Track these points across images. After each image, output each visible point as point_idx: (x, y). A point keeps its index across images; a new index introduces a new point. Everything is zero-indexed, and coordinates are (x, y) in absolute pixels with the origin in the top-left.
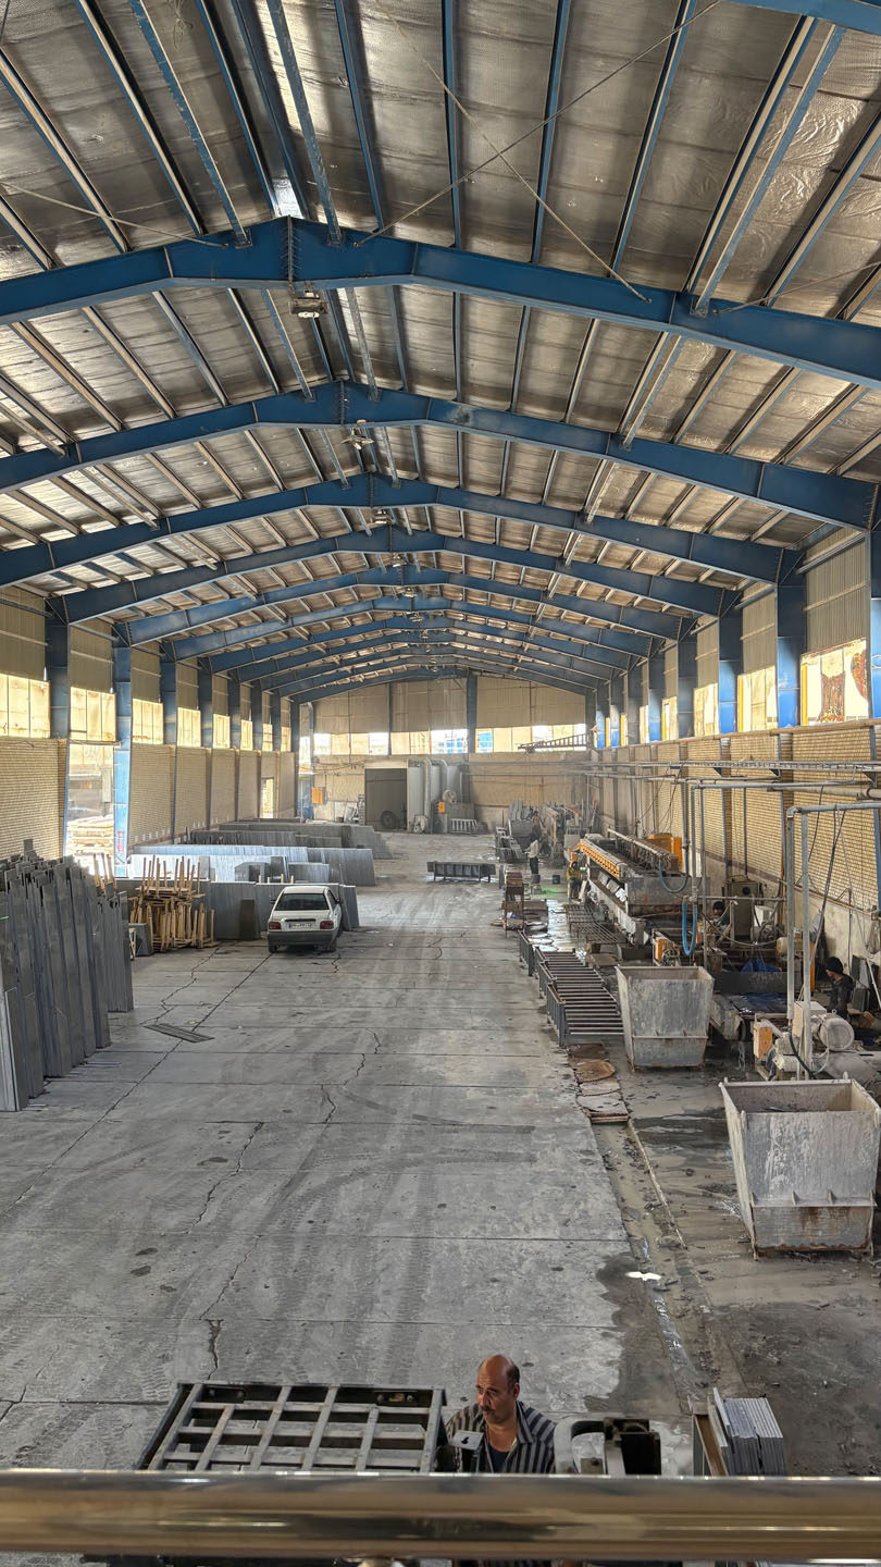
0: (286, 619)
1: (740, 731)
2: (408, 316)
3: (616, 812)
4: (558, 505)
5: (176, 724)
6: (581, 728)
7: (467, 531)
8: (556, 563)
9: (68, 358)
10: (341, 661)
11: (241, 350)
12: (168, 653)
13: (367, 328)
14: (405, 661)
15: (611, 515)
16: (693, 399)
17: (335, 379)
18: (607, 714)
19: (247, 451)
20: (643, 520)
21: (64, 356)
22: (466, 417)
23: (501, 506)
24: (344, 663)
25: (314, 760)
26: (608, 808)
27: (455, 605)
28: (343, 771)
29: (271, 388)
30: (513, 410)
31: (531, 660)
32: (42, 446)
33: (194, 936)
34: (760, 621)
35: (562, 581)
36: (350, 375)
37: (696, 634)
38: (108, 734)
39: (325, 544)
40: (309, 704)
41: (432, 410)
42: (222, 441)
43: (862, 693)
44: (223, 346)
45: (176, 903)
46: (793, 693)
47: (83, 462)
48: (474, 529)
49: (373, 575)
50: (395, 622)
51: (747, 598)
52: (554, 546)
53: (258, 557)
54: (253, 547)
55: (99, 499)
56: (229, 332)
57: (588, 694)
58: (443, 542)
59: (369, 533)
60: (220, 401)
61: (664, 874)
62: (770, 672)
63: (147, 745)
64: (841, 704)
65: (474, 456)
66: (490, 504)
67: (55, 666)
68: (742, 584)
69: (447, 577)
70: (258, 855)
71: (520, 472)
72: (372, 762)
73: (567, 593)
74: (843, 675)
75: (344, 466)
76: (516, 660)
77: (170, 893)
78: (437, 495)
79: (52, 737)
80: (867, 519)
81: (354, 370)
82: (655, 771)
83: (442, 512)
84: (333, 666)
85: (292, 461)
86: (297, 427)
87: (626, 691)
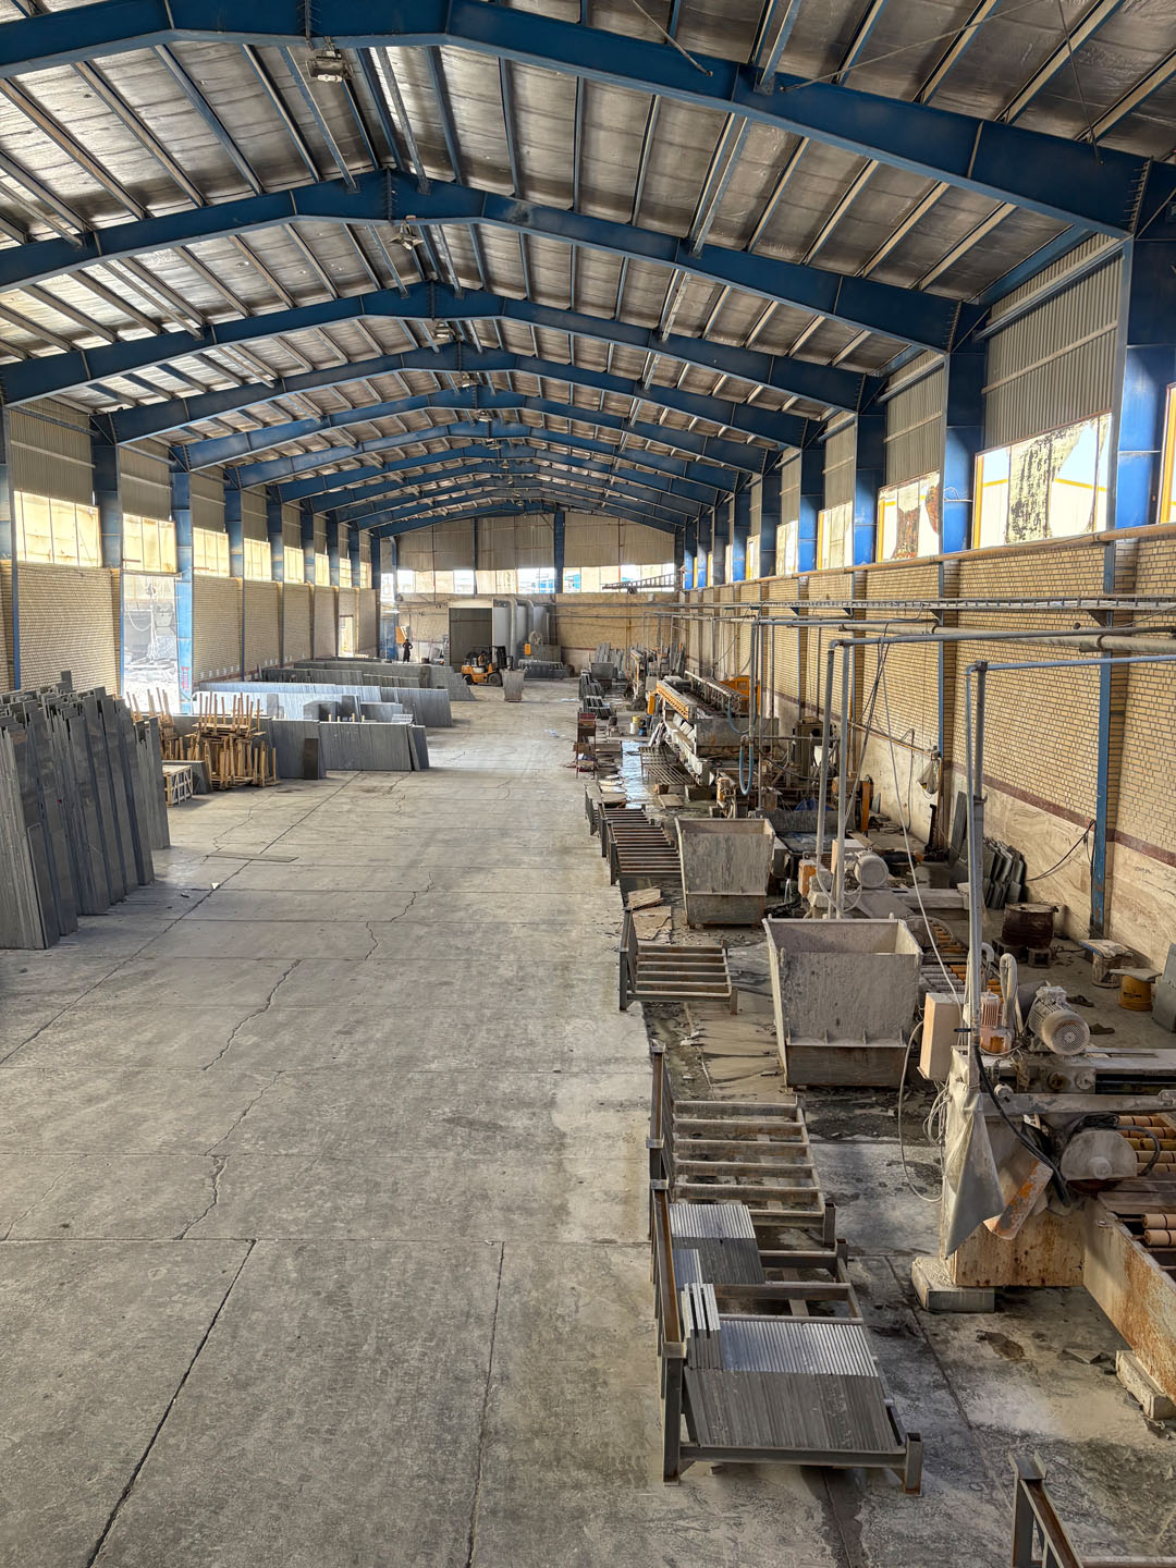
0: (356, 445)
1: (819, 568)
2: (451, 90)
3: (701, 656)
4: (634, 322)
5: (242, 555)
6: (670, 568)
7: (540, 349)
8: (634, 387)
9: (73, 129)
10: (421, 492)
11: (270, 126)
12: (232, 479)
13: (408, 103)
14: (489, 494)
15: (688, 334)
16: (765, 198)
17: (381, 166)
18: (694, 555)
19: (292, 251)
20: (722, 340)
21: (67, 125)
22: (525, 216)
23: (572, 321)
24: (423, 494)
25: (399, 598)
26: (693, 651)
27: (535, 433)
28: (426, 610)
29: (309, 175)
30: (576, 208)
31: (618, 495)
32: (56, 235)
33: (255, 774)
34: (842, 455)
35: (643, 407)
36: (397, 162)
37: (781, 468)
38: (168, 565)
39: (389, 362)
40: (392, 538)
41: (491, 207)
42: (263, 236)
43: (935, 528)
44: (250, 120)
45: (235, 740)
46: (869, 529)
47: (104, 254)
48: (548, 347)
49: (444, 396)
50: (475, 449)
51: (830, 429)
52: (632, 368)
53: (317, 374)
54: (313, 363)
55: (133, 302)
56: (253, 102)
57: (678, 533)
58: (516, 362)
59: (436, 350)
60: (254, 189)
61: (733, 715)
62: (849, 507)
63: (212, 578)
64: (914, 541)
65: (540, 263)
66: (560, 317)
67: (104, 490)
68: (827, 414)
69: (524, 401)
70: (328, 694)
71: (590, 282)
72: (455, 600)
73: (649, 421)
74: (918, 510)
75: (402, 273)
76: (603, 494)
77: (229, 731)
78: (504, 307)
79: (104, 566)
80: (947, 340)
81: (402, 157)
82: (737, 612)
83: (513, 326)
84: (412, 497)
85: (346, 264)
86: (344, 221)
87: (713, 530)
